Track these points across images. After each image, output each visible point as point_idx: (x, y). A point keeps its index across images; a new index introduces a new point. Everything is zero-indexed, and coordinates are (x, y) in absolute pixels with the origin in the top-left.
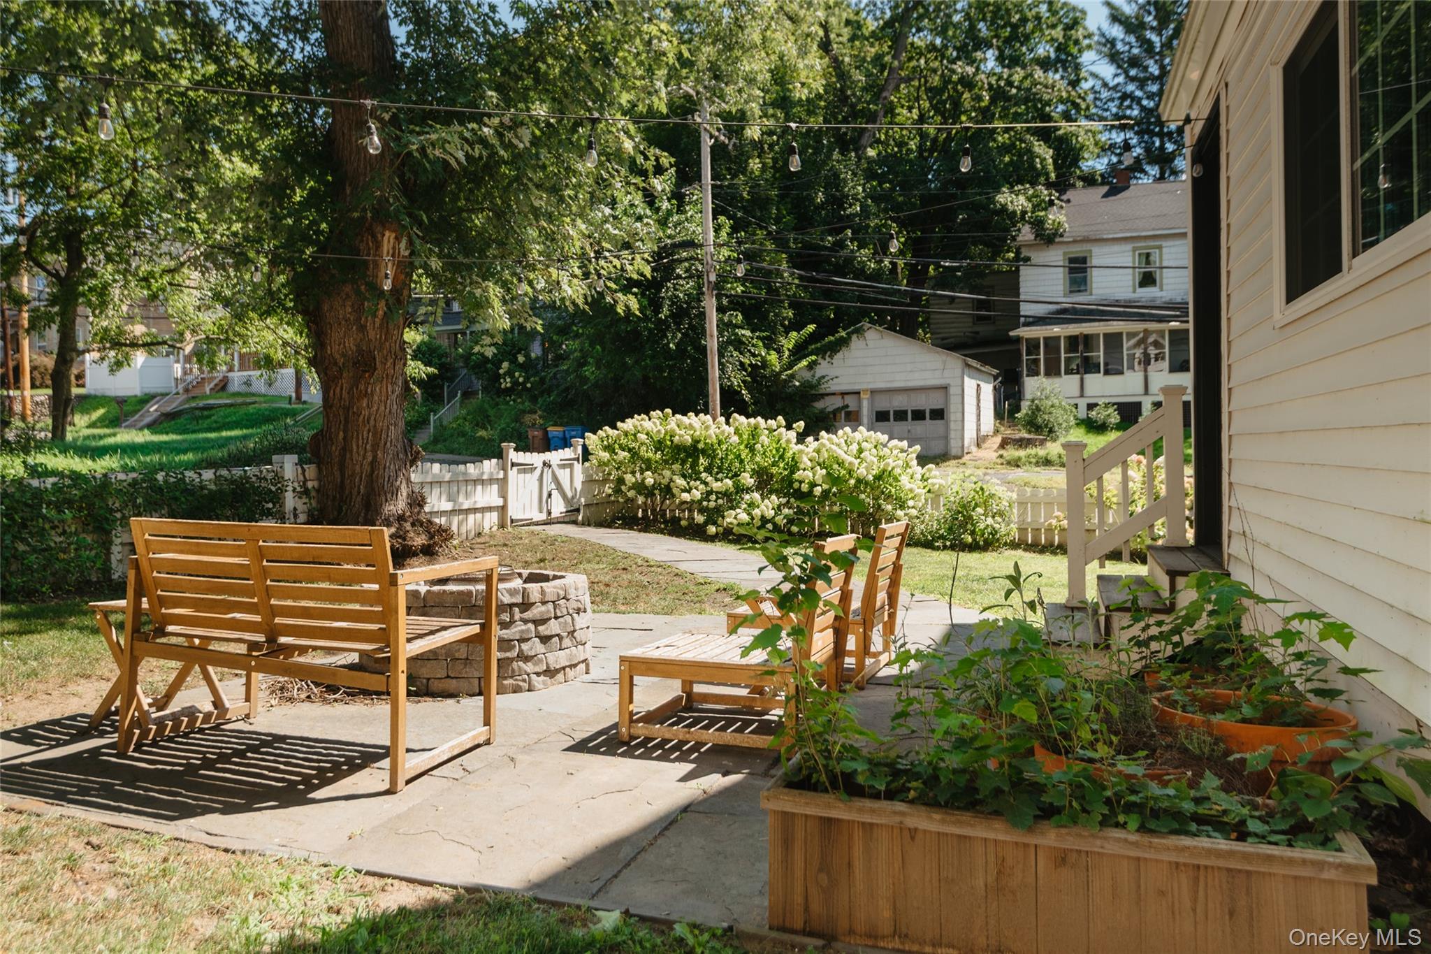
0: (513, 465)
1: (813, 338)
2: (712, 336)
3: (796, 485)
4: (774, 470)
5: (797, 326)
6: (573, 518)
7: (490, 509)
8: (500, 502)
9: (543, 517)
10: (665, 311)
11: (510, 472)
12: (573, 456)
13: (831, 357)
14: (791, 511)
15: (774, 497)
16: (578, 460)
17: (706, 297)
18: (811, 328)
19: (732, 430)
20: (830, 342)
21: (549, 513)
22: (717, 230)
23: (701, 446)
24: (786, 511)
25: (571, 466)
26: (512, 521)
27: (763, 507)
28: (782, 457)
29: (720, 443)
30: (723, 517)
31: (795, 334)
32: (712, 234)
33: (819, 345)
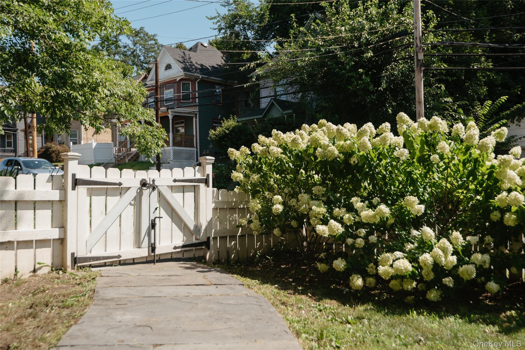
0: (76, 182)
1: (504, 107)
2: (420, 103)
3: (495, 216)
4: (460, 194)
5: (492, 96)
6: (199, 254)
7: (42, 243)
8: (55, 234)
9: (144, 252)
10: (384, 85)
11: (71, 194)
12: (199, 176)
13: (519, 121)
14: (487, 257)
15: (456, 235)
16: (206, 182)
17: (416, 73)
18: (504, 98)
19: (401, 140)
20: (519, 108)
21: (153, 248)
22: (427, 22)
23: (354, 160)
24: (478, 257)
25: (195, 190)
26: (75, 260)
27: (437, 250)
28: (473, 173)
29: (381, 156)
30: (377, 264)
31: (490, 102)
32: (421, 24)
33: (508, 112)
